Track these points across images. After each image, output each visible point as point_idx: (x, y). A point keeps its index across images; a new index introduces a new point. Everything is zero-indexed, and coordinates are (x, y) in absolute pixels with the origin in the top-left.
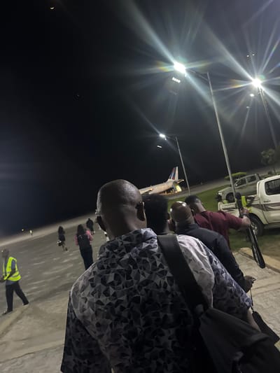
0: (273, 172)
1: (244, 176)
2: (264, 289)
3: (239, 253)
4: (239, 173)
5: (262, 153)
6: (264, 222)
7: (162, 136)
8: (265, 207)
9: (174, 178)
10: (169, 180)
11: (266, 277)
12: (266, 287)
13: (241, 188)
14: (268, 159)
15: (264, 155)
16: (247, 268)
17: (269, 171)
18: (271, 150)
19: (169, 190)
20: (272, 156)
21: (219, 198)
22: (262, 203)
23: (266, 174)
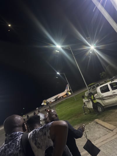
0: (106, 81)
1: (95, 84)
2: (105, 142)
3: (94, 122)
4: (93, 83)
5: (100, 74)
6: (103, 105)
7: (58, 73)
8: (102, 99)
9: (67, 89)
10: (66, 90)
11: (106, 134)
12: (106, 140)
13: (93, 90)
14: (103, 76)
15: (101, 75)
16: (98, 130)
17: (105, 80)
18: (103, 72)
19: (67, 94)
20: (104, 75)
21: (83, 97)
22: (101, 97)
23: (104, 82)
